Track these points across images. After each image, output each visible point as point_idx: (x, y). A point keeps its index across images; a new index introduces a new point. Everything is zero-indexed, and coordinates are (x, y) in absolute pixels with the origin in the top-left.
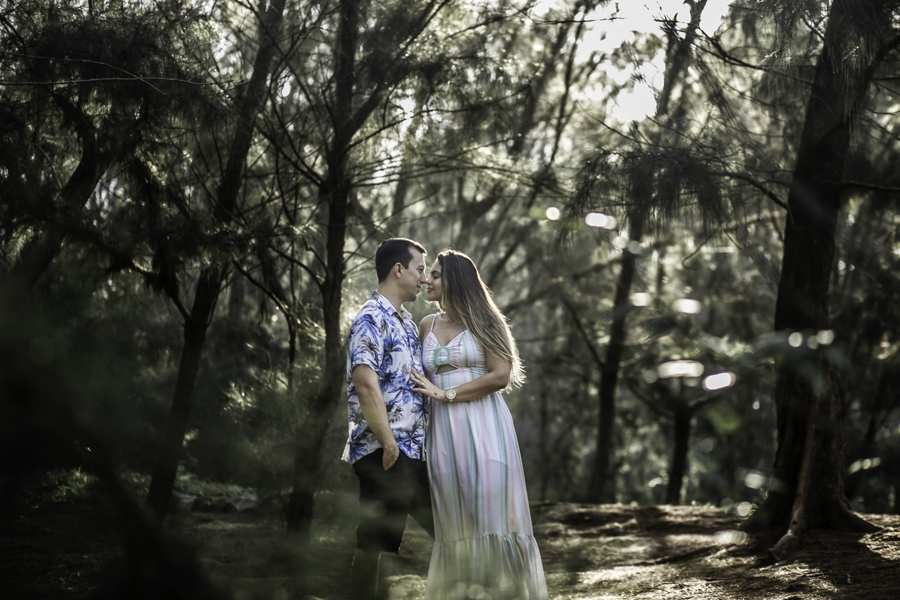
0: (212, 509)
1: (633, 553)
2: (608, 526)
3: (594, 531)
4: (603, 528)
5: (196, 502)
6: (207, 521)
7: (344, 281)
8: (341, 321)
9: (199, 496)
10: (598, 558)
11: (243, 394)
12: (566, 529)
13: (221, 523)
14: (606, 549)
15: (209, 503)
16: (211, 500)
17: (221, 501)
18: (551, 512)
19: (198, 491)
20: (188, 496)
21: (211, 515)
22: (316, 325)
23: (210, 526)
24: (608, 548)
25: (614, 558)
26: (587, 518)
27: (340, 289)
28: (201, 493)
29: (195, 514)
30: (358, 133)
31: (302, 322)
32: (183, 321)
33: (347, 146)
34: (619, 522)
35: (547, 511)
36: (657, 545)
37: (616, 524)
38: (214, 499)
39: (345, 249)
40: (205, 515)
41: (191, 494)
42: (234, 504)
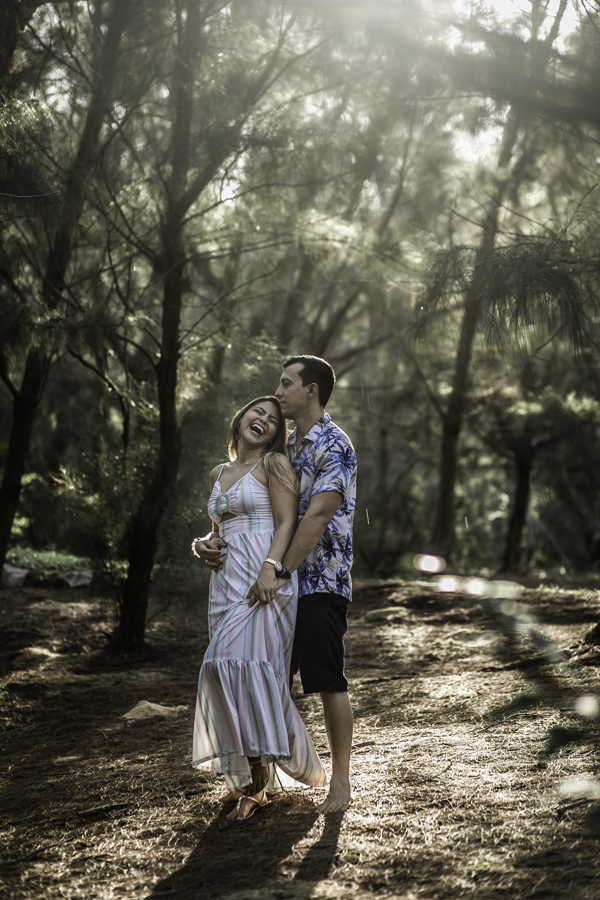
0: (44, 584)
1: (479, 648)
2: (452, 612)
3: (437, 616)
4: (448, 613)
5: (28, 577)
6: (39, 599)
7: (180, 360)
8: (176, 402)
9: (31, 569)
10: (444, 653)
11: (74, 480)
12: (410, 614)
13: (54, 603)
14: (451, 643)
15: (41, 578)
16: (43, 574)
17: (54, 575)
18: (394, 595)
19: (29, 564)
20: (19, 570)
21: (43, 592)
22: (151, 406)
23: (41, 605)
24: (454, 642)
25: (461, 654)
26: (431, 602)
27: (175, 368)
28: (33, 566)
29: (26, 590)
30: (193, 207)
31: (137, 404)
32: (12, 398)
33: (183, 220)
34: (465, 607)
35: (390, 593)
36: (504, 638)
37: (463, 610)
38: (47, 572)
39: (180, 327)
40: (37, 592)
41: (23, 567)
42: (66, 580)
